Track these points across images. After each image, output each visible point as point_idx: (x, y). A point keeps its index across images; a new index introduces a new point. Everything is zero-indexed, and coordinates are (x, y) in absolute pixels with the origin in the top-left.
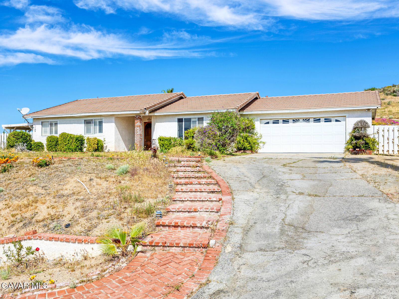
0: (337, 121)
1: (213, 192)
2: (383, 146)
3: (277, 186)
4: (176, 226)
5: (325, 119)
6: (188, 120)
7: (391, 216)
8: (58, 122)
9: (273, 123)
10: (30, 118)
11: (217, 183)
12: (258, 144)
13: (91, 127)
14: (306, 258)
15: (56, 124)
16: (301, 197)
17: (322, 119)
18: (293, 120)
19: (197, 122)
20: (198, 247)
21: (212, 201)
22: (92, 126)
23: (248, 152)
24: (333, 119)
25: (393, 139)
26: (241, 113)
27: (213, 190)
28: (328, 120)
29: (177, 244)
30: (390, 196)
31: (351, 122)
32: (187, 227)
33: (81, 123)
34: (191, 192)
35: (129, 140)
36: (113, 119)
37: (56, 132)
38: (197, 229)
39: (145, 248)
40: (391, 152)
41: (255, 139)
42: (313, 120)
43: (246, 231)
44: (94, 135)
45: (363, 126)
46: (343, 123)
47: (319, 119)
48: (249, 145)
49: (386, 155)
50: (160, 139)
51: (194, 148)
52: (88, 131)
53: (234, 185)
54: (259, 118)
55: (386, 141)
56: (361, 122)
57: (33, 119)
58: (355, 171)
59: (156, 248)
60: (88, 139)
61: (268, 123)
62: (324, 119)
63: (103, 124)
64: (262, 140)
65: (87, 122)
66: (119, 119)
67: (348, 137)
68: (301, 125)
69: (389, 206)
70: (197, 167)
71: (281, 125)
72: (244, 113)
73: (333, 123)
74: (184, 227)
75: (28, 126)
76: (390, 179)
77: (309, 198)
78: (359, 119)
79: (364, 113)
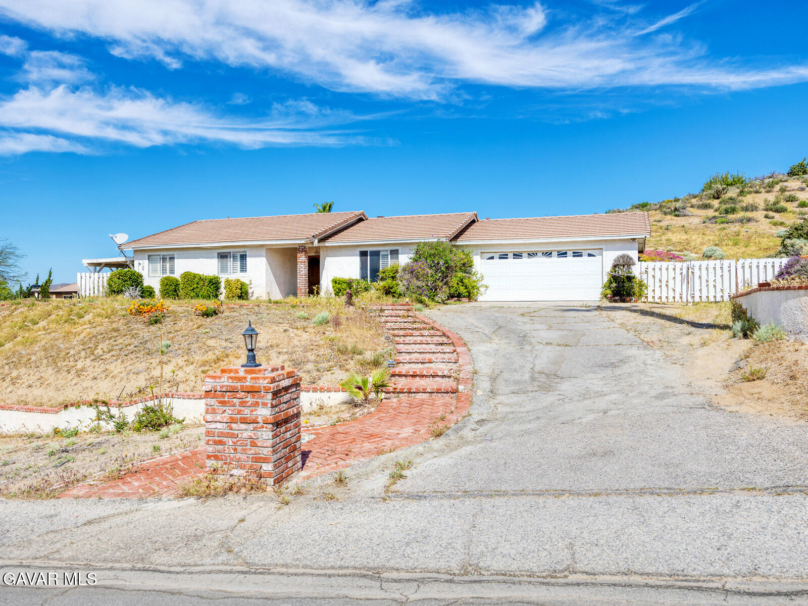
0: (590, 255)
1: (441, 344)
2: (654, 290)
3: (518, 337)
4: (414, 376)
5: (574, 253)
6: (376, 254)
7: (649, 362)
8: (175, 256)
9: (500, 258)
10: (129, 250)
11: (444, 335)
12: (478, 289)
13: (229, 263)
14: (560, 397)
15: (172, 258)
16: (549, 347)
17: (570, 253)
18: (529, 254)
19: (389, 256)
20: (447, 393)
21: (445, 353)
22: (230, 262)
23: (464, 300)
24: (585, 253)
25: (667, 282)
26: (453, 243)
27: (441, 342)
28: (577, 254)
29: (423, 389)
30: (651, 344)
31: (610, 257)
32: (426, 376)
33: (213, 258)
34: (415, 344)
35: (285, 283)
36: (263, 252)
37: (172, 271)
38: (437, 379)
39: (388, 395)
40: (664, 300)
41: (474, 282)
42: (556, 253)
43: (493, 379)
44: (232, 274)
45: (626, 262)
46: (598, 258)
47: (566, 253)
48: (466, 291)
49: (657, 303)
50: (335, 282)
51: (395, 293)
52: (223, 269)
53: (467, 337)
54: (479, 251)
55: (657, 284)
56: (623, 257)
57: (134, 251)
58: (613, 320)
59: (401, 395)
60: (227, 281)
61: (492, 258)
62: (572, 252)
63: (247, 258)
64: (483, 282)
65: (223, 256)
66: (272, 251)
67: (606, 279)
68: (540, 260)
69: (649, 353)
70: (408, 316)
71: (511, 260)
72: (458, 244)
73: (585, 258)
74: (423, 376)
75: (126, 262)
76: (654, 328)
77: (559, 348)
78: (621, 253)
79: (628, 245)
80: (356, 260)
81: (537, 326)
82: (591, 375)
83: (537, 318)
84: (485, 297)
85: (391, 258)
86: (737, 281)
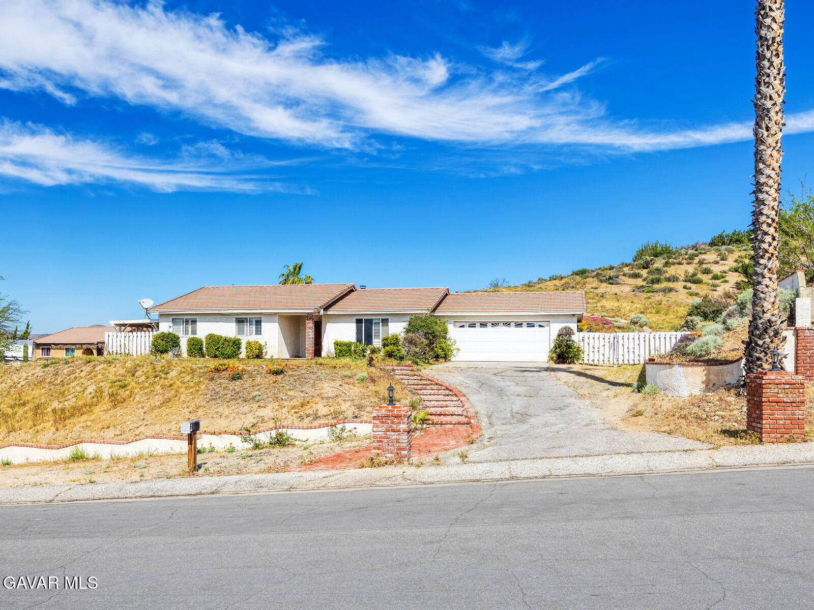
0: (540, 326)
1: (448, 395)
2: (588, 355)
3: (497, 390)
4: (440, 415)
5: (528, 324)
6: (369, 322)
7: (582, 407)
8: (197, 320)
9: (469, 327)
10: (155, 315)
11: (447, 389)
12: (451, 351)
13: (245, 327)
14: (531, 426)
15: (194, 322)
16: (519, 398)
17: (524, 324)
18: (492, 324)
19: (381, 324)
20: (464, 424)
21: (452, 401)
22: (247, 327)
23: (441, 360)
24: (536, 324)
25: (599, 348)
26: (433, 314)
28: (530, 325)
29: (449, 422)
30: (584, 396)
31: (556, 328)
32: (448, 415)
33: (231, 322)
35: (291, 344)
36: (277, 318)
37: (194, 332)
38: (455, 416)
39: (429, 426)
40: (596, 362)
41: (449, 345)
42: (514, 324)
43: (489, 417)
44: (248, 337)
45: (568, 332)
46: (547, 328)
48: (443, 353)
49: (592, 365)
50: (336, 344)
51: (396, 356)
52: (240, 331)
53: (464, 390)
54: (453, 321)
55: (591, 350)
56: (565, 328)
57: (160, 314)
58: (559, 379)
59: (436, 426)
61: (463, 326)
62: (526, 323)
63: (262, 323)
64: (455, 346)
65: (240, 321)
66: (284, 318)
67: (552, 345)
68: (501, 329)
69: (582, 401)
70: (414, 375)
71: (478, 329)
72: (435, 314)
73: (537, 328)
74: (445, 415)
75: (151, 324)
76: (586, 385)
77: (526, 398)
78: (564, 325)
79: (569, 319)
80: (353, 326)
81: (508, 383)
82: (548, 415)
83: (506, 378)
84: (457, 357)
85: (383, 326)
86: (650, 349)
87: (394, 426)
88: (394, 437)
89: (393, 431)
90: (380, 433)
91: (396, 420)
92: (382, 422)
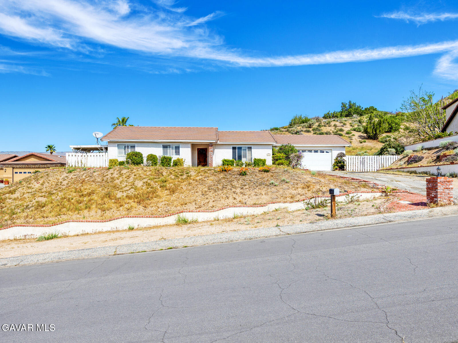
0: (327, 152)
5: (321, 151)
6: (240, 148)
15: (134, 147)
17: (319, 151)
18: (302, 151)
19: (247, 150)
22: (169, 150)
24: (325, 151)
25: (356, 164)
28: (322, 152)
31: (335, 153)
33: (160, 147)
36: (190, 145)
42: (313, 151)
44: (171, 156)
45: (342, 155)
46: (330, 153)
47: (317, 151)
52: (165, 153)
57: (109, 142)
63: (180, 148)
65: (166, 147)
67: (333, 163)
73: (325, 153)
78: (340, 152)
79: (342, 148)
80: (231, 151)
85: (248, 151)
86: (379, 164)
87: (447, 186)
88: (447, 192)
89: (447, 189)
90: (441, 190)
91: (448, 184)
92: (442, 185)
